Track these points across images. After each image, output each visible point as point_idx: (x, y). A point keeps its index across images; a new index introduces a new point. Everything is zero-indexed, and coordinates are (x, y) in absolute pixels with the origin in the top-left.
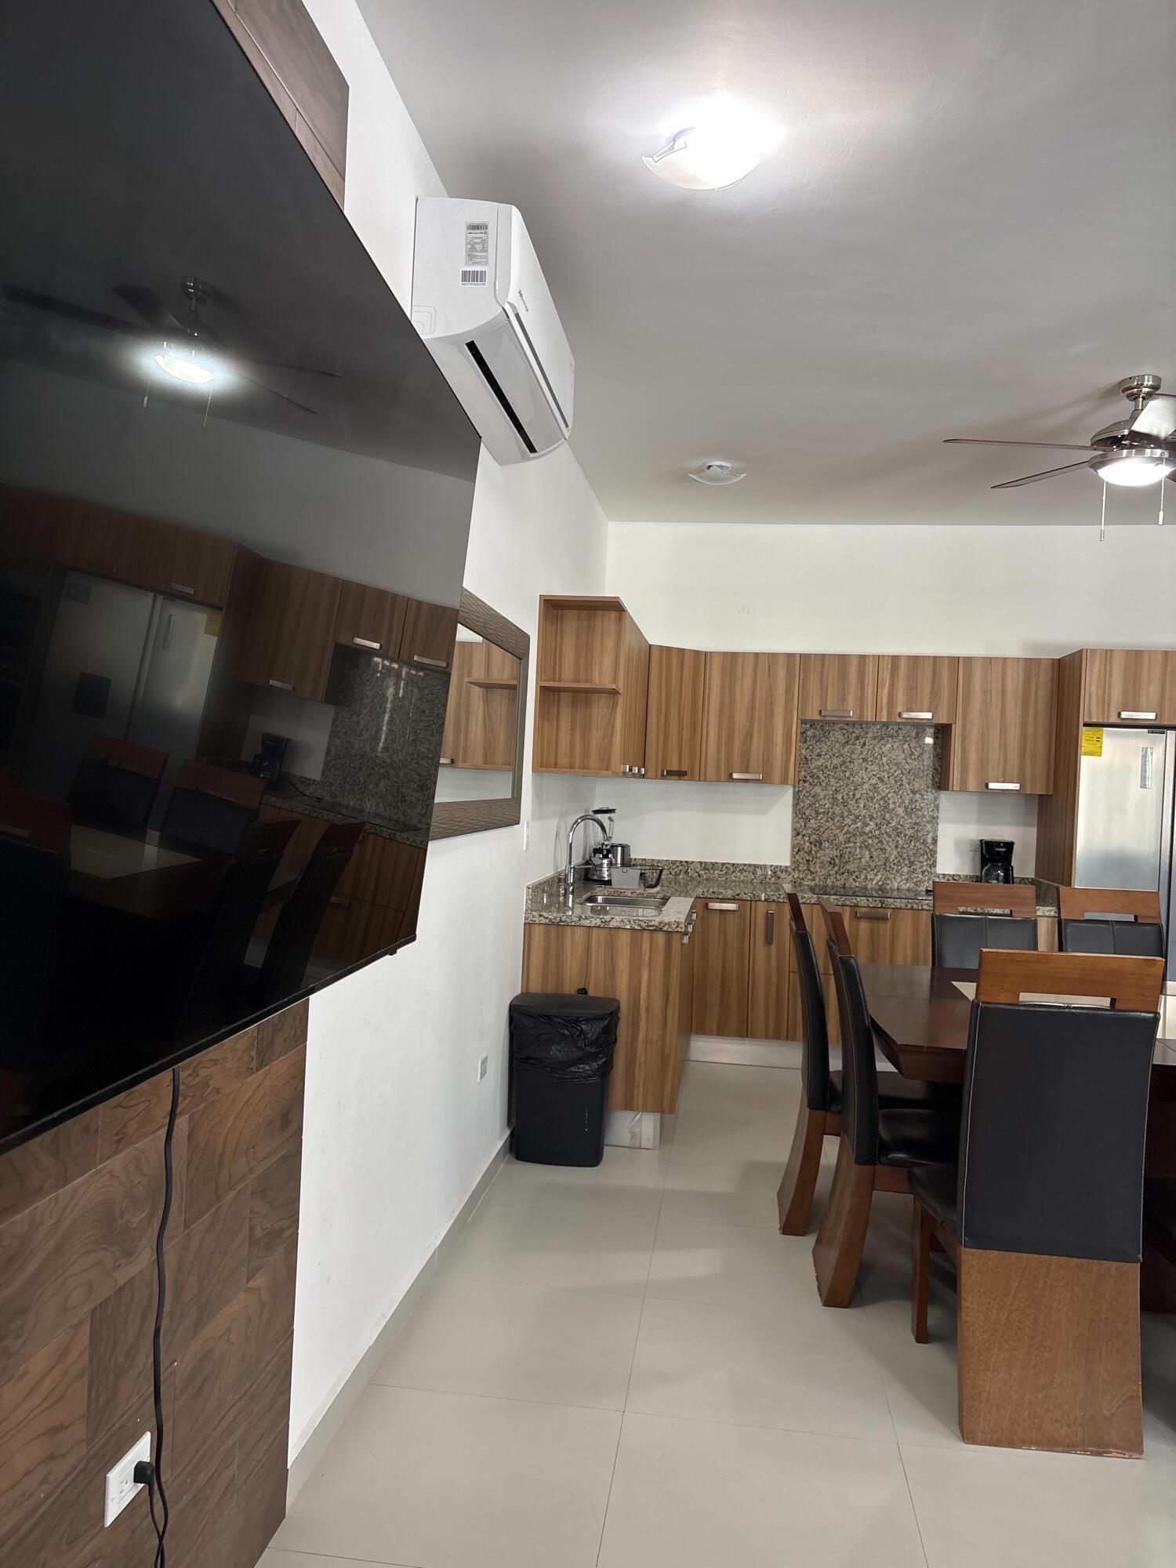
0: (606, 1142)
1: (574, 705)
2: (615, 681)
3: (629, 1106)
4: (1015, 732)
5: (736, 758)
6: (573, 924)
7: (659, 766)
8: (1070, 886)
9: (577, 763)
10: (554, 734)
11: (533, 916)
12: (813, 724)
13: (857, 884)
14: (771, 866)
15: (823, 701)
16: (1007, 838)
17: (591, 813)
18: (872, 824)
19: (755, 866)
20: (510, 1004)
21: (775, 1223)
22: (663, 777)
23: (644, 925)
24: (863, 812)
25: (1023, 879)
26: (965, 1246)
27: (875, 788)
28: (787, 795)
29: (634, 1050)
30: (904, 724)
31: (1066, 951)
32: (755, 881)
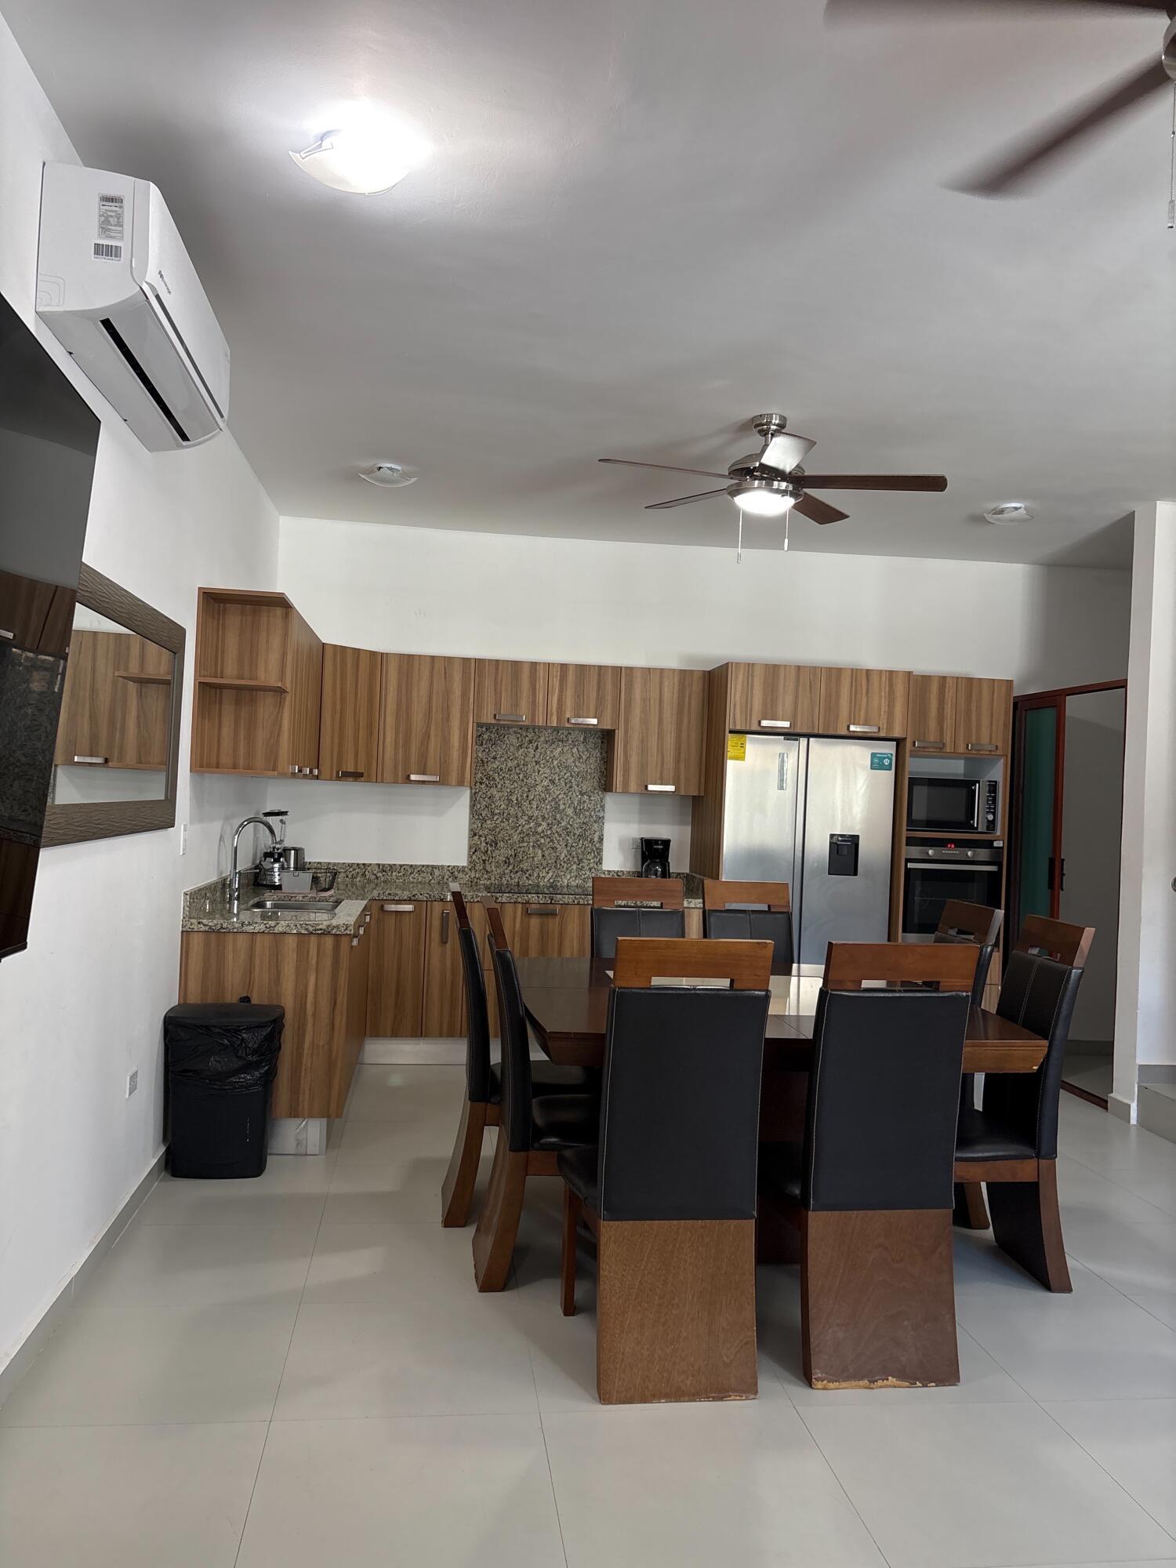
0: (269, 1151)
1: (238, 702)
2: (282, 678)
3: (294, 1113)
4: (670, 738)
5: (414, 758)
6: (235, 930)
7: (335, 767)
8: (718, 879)
9: (241, 762)
10: (216, 732)
11: (191, 924)
12: (488, 727)
13: (530, 882)
14: (449, 866)
15: (498, 704)
16: (664, 836)
17: (261, 816)
18: (544, 824)
19: (433, 867)
20: (165, 1016)
21: (438, 1216)
22: (338, 778)
23: (311, 929)
24: (536, 813)
25: (679, 874)
26: (604, 1220)
27: (547, 789)
28: (465, 797)
29: (300, 1056)
30: (574, 729)
31: (710, 938)
32: (433, 881)
